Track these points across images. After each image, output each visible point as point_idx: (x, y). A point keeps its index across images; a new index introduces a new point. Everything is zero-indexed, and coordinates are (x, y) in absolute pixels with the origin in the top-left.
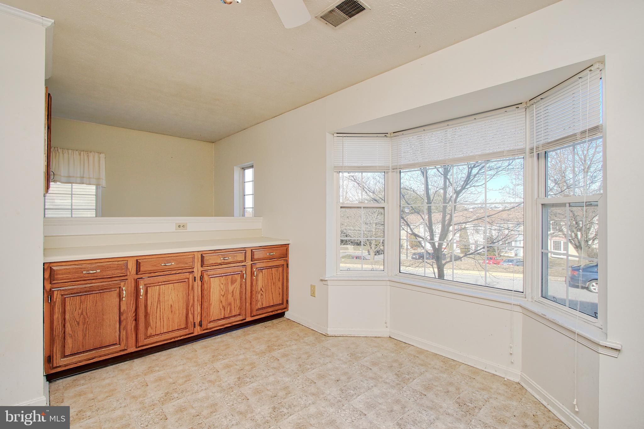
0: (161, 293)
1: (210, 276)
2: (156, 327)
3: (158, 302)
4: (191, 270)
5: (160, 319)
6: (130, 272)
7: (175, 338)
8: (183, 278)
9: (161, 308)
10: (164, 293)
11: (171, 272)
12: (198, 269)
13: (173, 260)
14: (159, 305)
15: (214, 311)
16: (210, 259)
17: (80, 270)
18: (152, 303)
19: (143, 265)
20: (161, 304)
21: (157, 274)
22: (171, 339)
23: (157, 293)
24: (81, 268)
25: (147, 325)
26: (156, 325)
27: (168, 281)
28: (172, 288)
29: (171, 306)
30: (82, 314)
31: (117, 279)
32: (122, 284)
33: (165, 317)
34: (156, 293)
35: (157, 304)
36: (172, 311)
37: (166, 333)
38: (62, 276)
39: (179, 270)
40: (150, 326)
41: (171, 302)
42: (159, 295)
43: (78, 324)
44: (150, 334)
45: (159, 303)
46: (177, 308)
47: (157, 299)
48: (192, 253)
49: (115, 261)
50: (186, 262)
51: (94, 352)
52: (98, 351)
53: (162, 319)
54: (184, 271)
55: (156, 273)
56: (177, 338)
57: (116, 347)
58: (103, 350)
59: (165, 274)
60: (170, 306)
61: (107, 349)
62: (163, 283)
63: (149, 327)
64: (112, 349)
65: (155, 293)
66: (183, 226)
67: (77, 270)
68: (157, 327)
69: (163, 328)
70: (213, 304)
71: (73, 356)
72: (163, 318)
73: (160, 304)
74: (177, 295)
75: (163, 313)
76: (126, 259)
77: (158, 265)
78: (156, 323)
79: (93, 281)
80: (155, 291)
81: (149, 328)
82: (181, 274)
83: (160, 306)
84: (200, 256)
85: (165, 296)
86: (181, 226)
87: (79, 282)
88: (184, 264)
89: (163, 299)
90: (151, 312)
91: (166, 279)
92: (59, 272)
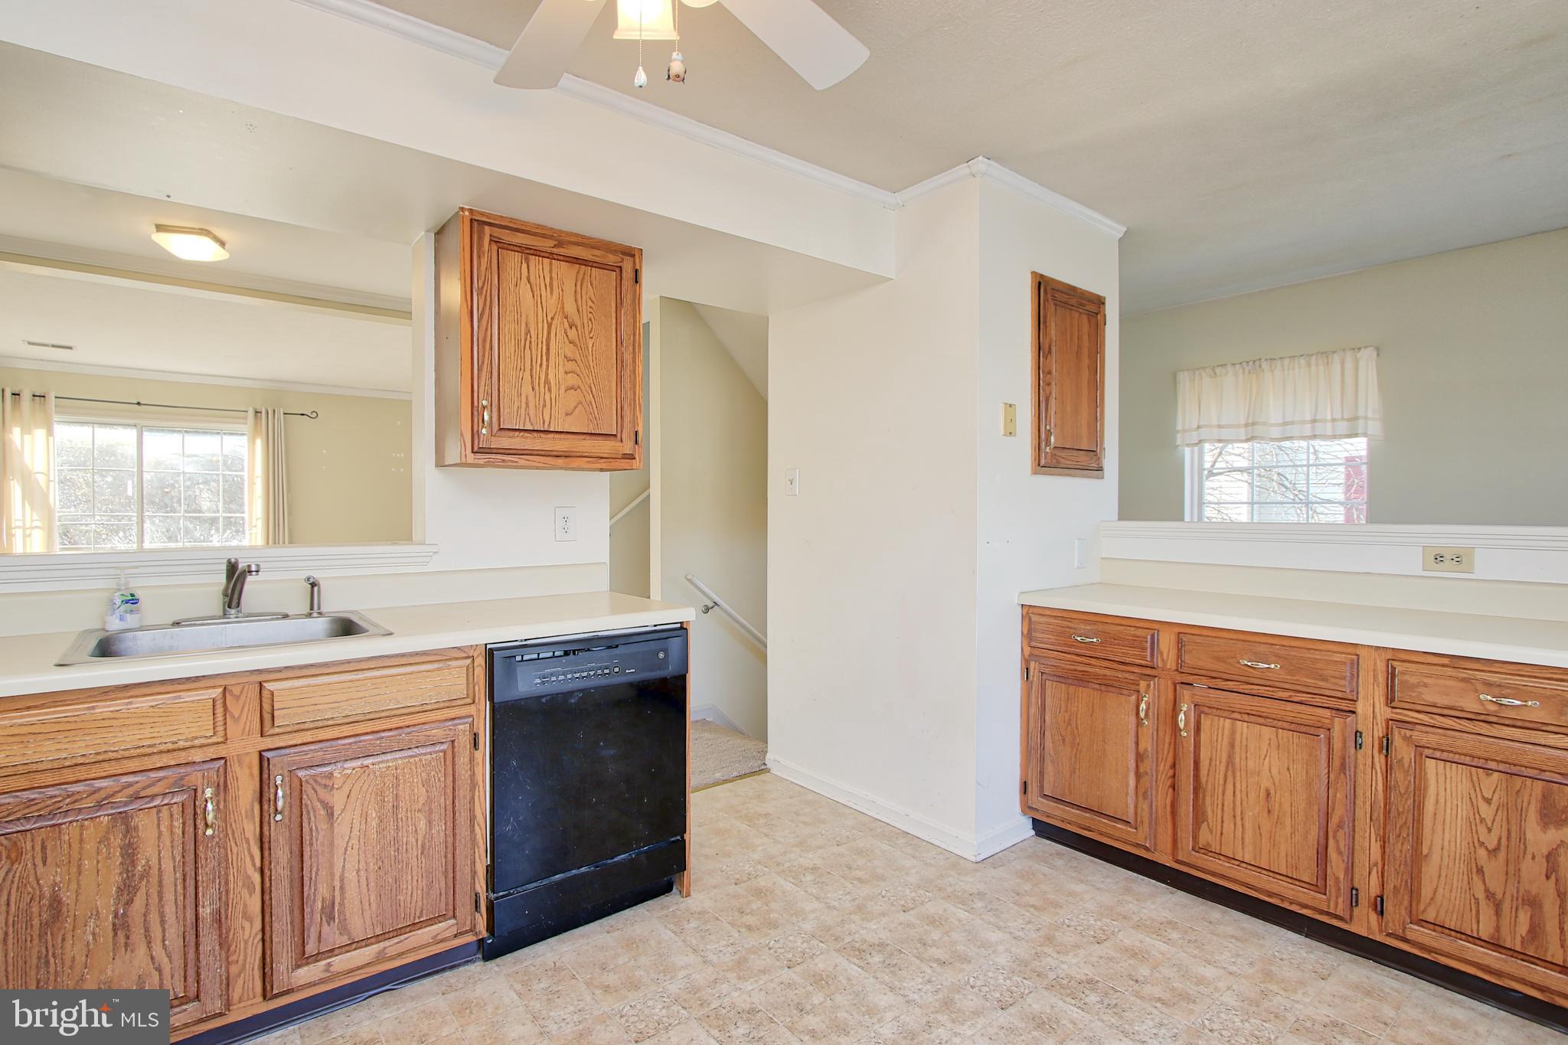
0: (1237, 743)
1: (1427, 752)
2: (1222, 834)
3: (1227, 767)
4: (1344, 705)
5: (1234, 817)
6: (1163, 660)
7: (1282, 900)
8: (1310, 723)
9: (1238, 786)
10: (1246, 746)
11: (1273, 691)
12: (1371, 709)
13: (1278, 656)
14: (1230, 773)
15: (1440, 890)
16: (1426, 685)
17: (1068, 630)
18: (1211, 759)
19: (1190, 651)
20: (1238, 774)
21: (1230, 685)
22: (1270, 894)
23: (1226, 741)
24: (1070, 628)
25: (1199, 817)
26: (1222, 826)
27: (1258, 713)
28: (1270, 740)
29: (1268, 795)
30: (1069, 724)
31: (1136, 671)
32: (1143, 684)
33: (1247, 817)
34: (1225, 738)
35: (1226, 771)
36: (1269, 811)
37: (1254, 868)
38: (1041, 635)
39: (1300, 692)
40: (1206, 823)
41: (1266, 783)
42: (1232, 745)
43: (1064, 740)
44: (1205, 843)
45: (1230, 768)
46: (1287, 807)
47: (1225, 756)
48: (1351, 650)
49: (1130, 626)
50: (1320, 672)
51: (1088, 815)
52: (1095, 817)
53: (1238, 818)
54: (1318, 700)
55: (1229, 683)
56: (1291, 903)
57: (1129, 832)
58: (1103, 820)
59: (1254, 692)
60: (1263, 794)
61: (1110, 823)
62: (1246, 717)
63: (1202, 822)
64: (1119, 828)
65: (1220, 735)
66: (1458, 559)
67: (1063, 629)
68: (1224, 832)
69: (1243, 849)
70: (1435, 858)
71: (1056, 803)
72: (1242, 819)
73: (1234, 772)
74: (1288, 769)
75: (1241, 804)
76: (1156, 626)
77: (1232, 661)
78: (1222, 822)
79: (1093, 662)
80: (1220, 731)
81: (1203, 825)
82: (1303, 707)
83: (1234, 778)
84: (1381, 666)
85: (1249, 756)
86: (1448, 557)
87: (1069, 656)
88: (1315, 679)
89: (1243, 763)
90: (1209, 783)
91: (1252, 708)
92: (1037, 627)
